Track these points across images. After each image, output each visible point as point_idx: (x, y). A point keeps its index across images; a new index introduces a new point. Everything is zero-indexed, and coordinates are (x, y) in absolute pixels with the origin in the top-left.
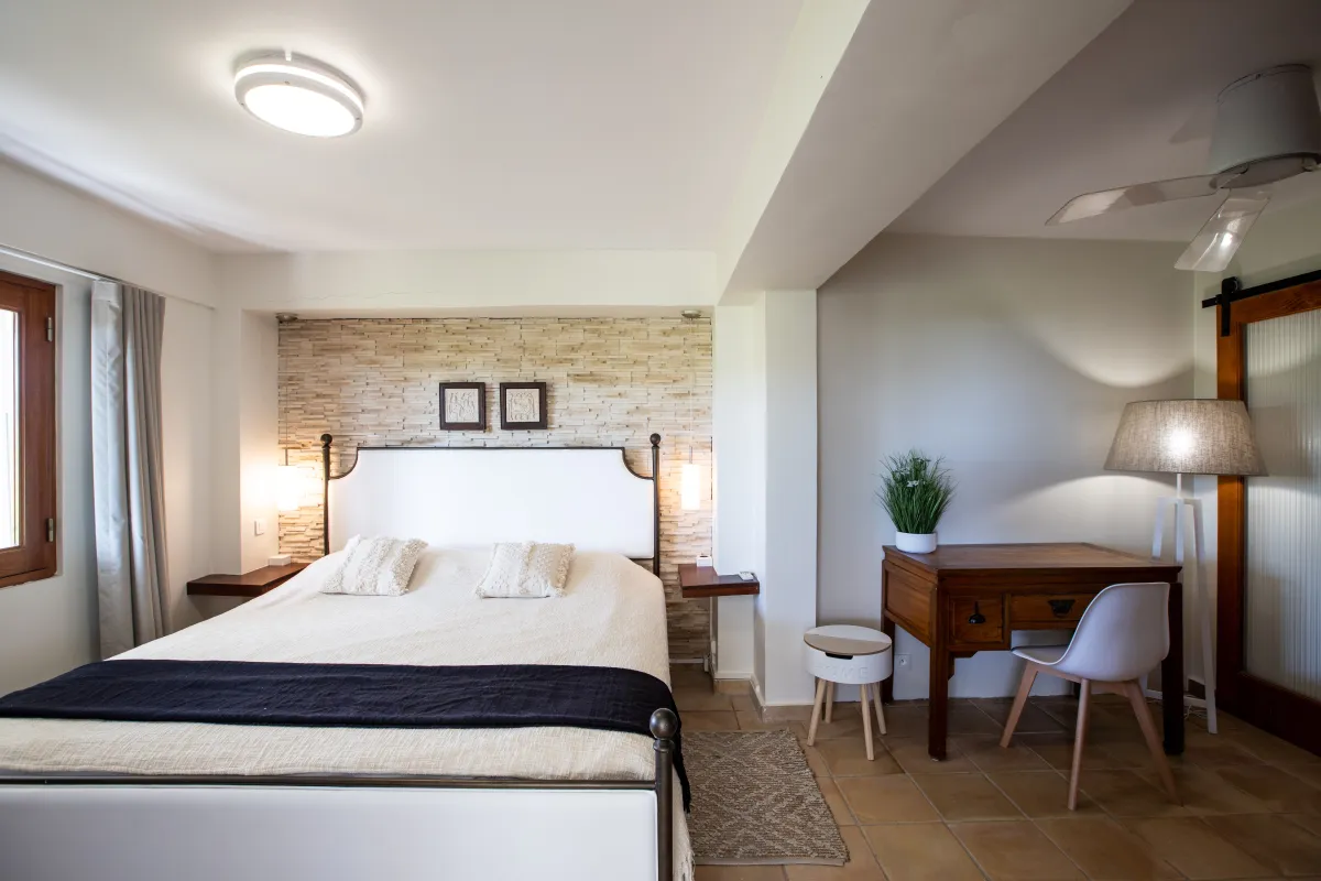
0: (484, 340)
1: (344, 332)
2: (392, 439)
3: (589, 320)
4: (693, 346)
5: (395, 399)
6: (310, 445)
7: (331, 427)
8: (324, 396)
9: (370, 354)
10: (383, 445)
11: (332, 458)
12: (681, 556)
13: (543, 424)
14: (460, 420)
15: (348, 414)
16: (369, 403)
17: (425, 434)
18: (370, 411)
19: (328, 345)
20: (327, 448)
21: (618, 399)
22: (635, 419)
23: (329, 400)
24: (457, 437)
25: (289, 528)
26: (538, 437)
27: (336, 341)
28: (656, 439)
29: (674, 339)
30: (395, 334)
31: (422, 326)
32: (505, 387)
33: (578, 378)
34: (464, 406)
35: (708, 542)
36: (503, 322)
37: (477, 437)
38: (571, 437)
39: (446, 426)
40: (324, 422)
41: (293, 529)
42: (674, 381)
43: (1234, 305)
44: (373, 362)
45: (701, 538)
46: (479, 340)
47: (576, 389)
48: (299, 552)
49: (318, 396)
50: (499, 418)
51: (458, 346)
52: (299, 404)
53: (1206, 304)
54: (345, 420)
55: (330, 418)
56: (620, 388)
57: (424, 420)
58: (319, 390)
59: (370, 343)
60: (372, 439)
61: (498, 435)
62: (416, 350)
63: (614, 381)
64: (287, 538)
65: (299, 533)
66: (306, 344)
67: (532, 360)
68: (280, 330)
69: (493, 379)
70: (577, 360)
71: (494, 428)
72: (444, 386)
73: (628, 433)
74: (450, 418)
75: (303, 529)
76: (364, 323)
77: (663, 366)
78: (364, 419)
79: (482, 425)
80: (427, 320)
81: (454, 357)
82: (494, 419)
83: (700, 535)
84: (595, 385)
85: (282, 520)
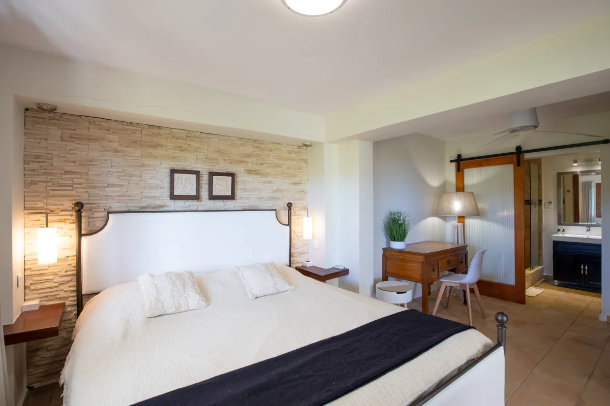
0: (197, 145)
1: (91, 126)
2: (132, 206)
3: (255, 141)
4: (300, 160)
5: (136, 178)
6: (58, 211)
7: (79, 196)
8: (72, 173)
9: (116, 145)
10: (126, 209)
11: (83, 220)
12: (298, 263)
13: (232, 197)
14: (184, 194)
15: (95, 187)
16: (113, 180)
17: (158, 203)
18: (113, 186)
19: (76, 134)
20: (79, 213)
21: (268, 184)
22: (277, 195)
23: (79, 176)
24: (180, 204)
25: (35, 278)
26: (229, 204)
27: (85, 132)
28: (290, 205)
29: (293, 156)
30: (135, 133)
31: (156, 131)
32: (212, 174)
33: (250, 172)
34: (185, 185)
35: (307, 255)
36: (209, 136)
37: (193, 204)
38: (246, 204)
39: (173, 197)
40: (74, 193)
41: (39, 278)
42: (293, 176)
43: (461, 162)
44: (116, 151)
45: (304, 253)
46: (194, 144)
47: (249, 178)
48: (47, 296)
49: (66, 172)
50: (207, 193)
51: (180, 147)
52: (44, 178)
53: (451, 161)
54: (91, 191)
55: (78, 190)
56: (269, 179)
57: (157, 193)
58: (68, 169)
59: (115, 137)
60: (116, 206)
61: (206, 203)
62: (150, 146)
63: (266, 175)
64: (33, 287)
65: (50, 280)
66: (55, 132)
67: (225, 160)
68: (25, 116)
69: (204, 169)
70: (249, 162)
71: (203, 199)
72: (173, 172)
73: (274, 202)
74: (177, 192)
75: (52, 277)
76: (109, 122)
77: (288, 169)
78: (110, 191)
79: (197, 197)
80: (159, 127)
81: (178, 153)
82: (204, 193)
83: (304, 252)
84: (258, 176)
85: (27, 273)
